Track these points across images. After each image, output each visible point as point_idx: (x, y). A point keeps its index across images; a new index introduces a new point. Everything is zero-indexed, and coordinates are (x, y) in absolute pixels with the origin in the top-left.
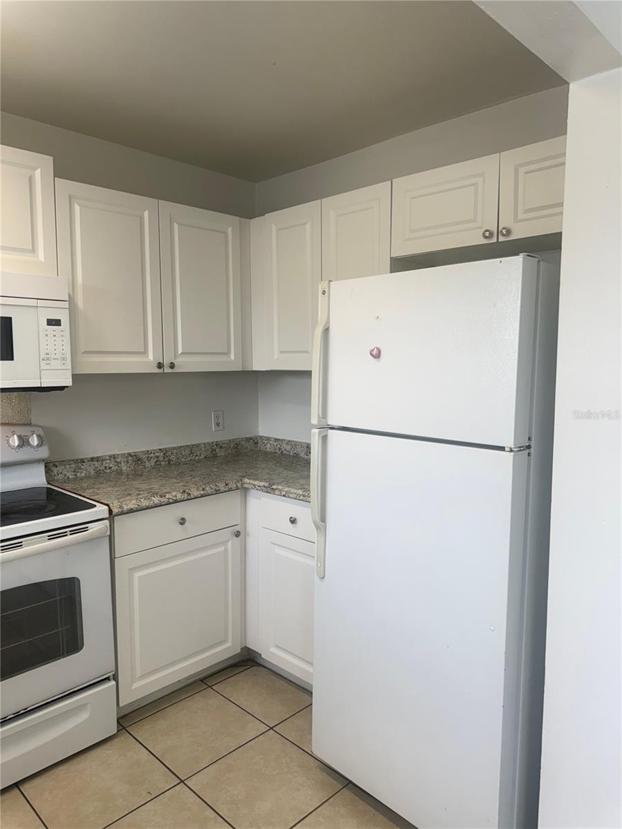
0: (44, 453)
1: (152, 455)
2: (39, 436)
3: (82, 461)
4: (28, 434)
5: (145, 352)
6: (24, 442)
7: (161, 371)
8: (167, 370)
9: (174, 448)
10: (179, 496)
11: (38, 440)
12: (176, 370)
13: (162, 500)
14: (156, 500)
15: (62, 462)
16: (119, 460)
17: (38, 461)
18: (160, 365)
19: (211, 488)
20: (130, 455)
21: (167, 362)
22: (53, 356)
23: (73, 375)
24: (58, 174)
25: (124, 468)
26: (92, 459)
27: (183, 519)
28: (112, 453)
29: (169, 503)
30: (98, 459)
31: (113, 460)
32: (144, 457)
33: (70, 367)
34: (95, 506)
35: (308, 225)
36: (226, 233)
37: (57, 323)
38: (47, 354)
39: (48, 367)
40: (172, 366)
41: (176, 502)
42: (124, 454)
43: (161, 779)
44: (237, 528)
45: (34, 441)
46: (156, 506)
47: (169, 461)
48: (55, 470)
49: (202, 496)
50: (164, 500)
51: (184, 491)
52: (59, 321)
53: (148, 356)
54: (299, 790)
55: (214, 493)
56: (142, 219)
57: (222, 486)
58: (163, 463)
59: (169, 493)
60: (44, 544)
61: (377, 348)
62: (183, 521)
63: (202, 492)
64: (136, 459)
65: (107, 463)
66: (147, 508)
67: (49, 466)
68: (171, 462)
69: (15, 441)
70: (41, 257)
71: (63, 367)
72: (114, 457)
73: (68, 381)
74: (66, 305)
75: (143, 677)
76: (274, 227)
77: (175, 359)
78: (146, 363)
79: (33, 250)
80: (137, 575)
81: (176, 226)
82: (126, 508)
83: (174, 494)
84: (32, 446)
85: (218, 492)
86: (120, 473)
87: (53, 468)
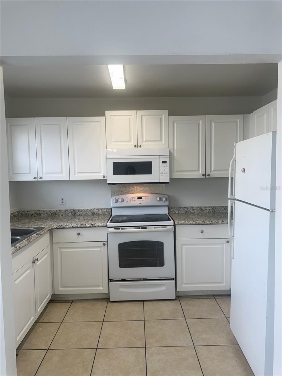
0: (167, 203)
1: (207, 208)
2: (166, 198)
3: (181, 208)
4: (163, 197)
5: (198, 170)
6: (161, 199)
7: (204, 177)
8: (207, 177)
9: (217, 207)
10: (201, 222)
11: (165, 199)
12: (211, 177)
13: (193, 222)
14: (191, 222)
15: (174, 207)
16: (194, 209)
17: (165, 206)
18: (203, 175)
19: (215, 222)
20: (198, 207)
21: (207, 174)
22: (164, 173)
23: (170, 179)
24: (170, 115)
25: (196, 212)
26: (184, 207)
27: (202, 231)
28: (192, 206)
29: (196, 224)
30: (186, 208)
31: (192, 208)
32: (204, 209)
33: (169, 176)
34: (171, 220)
35: (265, 115)
36: (236, 123)
37: (165, 162)
38: (162, 172)
39: (162, 176)
40: (209, 175)
41: (199, 224)
42: (196, 207)
43: (180, 315)
44: (228, 240)
45: (164, 199)
46: (191, 224)
47: (215, 211)
48: (171, 210)
49: (210, 224)
50: (195, 223)
51: (203, 221)
52: (166, 162)
53: (199, 172)
54: (221, 338)
55: (216, 224)
56: (199, 124)
57: (220, 222)
58: (212, 212)
59: (197, 221)
60: (152, 229)
61: (244, 168)
62: (202, 232)
63: (210, 223)
64: (201, 209)
65: (189, 209)
66: (188, 224)
67: (169, 208)
68: (215, 212)
69: (158, 199)
70: (163, 142)
71: (167, 176)
72: (192, 207)
73: (168, 181)
74: (169, 156)
75: (186, 283)
76: (255, 116)
77: (211, 172)
78: (198, 174)
79: (161, 140)
80: (184, 247)
81: (213, 123)
82: (180, 223)
83: (199, 221)
84: (163, 201)
85: (217, 223)
86: (194, 213)
87: (171, 209)
